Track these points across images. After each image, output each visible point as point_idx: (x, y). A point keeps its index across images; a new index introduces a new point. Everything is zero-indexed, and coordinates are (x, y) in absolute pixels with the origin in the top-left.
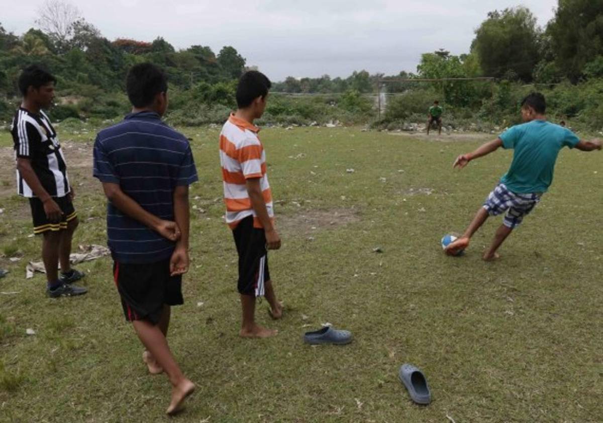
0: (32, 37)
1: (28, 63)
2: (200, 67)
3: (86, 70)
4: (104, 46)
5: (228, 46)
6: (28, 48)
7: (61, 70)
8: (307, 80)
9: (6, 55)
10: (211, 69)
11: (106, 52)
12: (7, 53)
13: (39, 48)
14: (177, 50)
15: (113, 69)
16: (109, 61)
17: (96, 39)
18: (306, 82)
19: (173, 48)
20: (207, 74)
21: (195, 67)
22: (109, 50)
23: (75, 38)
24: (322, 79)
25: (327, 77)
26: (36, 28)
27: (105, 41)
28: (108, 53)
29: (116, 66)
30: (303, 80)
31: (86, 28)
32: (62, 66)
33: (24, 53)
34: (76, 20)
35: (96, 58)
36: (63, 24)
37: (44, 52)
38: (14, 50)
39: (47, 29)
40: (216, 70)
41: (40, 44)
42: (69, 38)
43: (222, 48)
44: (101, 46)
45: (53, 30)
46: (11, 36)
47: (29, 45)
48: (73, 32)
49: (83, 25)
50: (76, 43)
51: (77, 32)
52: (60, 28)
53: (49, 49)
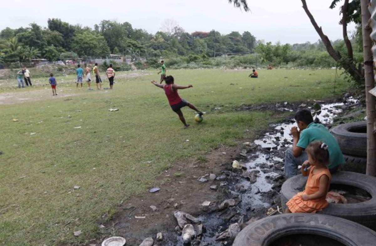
0: (158, 35)
1: (155, 46)
2: (231, 42)
3: (177, 47)
4: (187, 36)
5: (246, 31)
6: (156, 40)
7: (168, 47)
8: (297, 45)
9: (148, 43)
10: (236, 43)
11: (187, 39)
13: (160, 40)
14: (221, 35)
15: (190, 46)
16: (189, 43)
17: (183, 33)
18: (295, 46)
19: (220, 34)
20: (234, 45)
21: (229, 42)
22: (188, 38)
23: (175, 34)
24: (306, 44)
25: (309, 42)
26: (160, 31)
27: (187, 34)
28: (188, 39)
29: (191, 44)
30: (294, 45)
31: (179, 29)
32: (168, 46)
33: (155, 42)
34: (175, 26)
35: (183, 41)
36: (170, 28)
37: (161, 41)
38: (151, 41)
39: (164, 31)
40: (239, 43)
41: (161, 38)
42: (172, 33)
43: (243, 32)
44: (185, 36)
45: (167, 31)
46: (151, 35)
47: (157, 38)
48: (174, 31)
49: (178, 28)
50: (175, 35)
51: (176, 31)
52: (169, 30)
53: (165, 39)
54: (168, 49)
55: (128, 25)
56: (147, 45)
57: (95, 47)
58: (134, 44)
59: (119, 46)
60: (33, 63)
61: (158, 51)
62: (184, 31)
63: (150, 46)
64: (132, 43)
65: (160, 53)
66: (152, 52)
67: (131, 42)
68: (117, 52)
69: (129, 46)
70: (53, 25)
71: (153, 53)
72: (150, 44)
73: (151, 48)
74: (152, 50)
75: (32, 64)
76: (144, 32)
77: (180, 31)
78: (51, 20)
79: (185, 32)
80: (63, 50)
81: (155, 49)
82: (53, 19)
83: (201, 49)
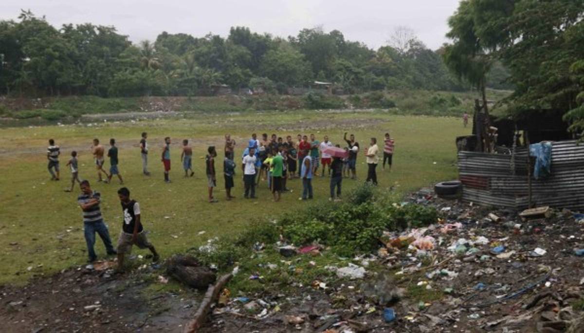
0: (382, 52)
1: (378, 69)
3: (412, 74)
4: (429, 55)
6: (379, 60)
7: (397, 73)
9: (367, 65)
12: (368, 63)
13: (385, 59)
15: (432, 72)
16: (431, 66)
17: (423, 50)
22: (431, 58)
23: (410, 51)
26: (385, 45)
27: (430, 51)
28: (430, 60)
29: (433, 69)
31: (417, 44)
32: (399, 71)
33: (377, 62)
34: (411, 38)
35: (421, 64)
36: (403, 42)
37: (388, 62)
38: (371, 61)
39: (394, 45)
41: (387, 56)
42: (406, 50)
44: (426, 55)
45: (397, 45)
46: (372, 51)
47: (381, 57)
48: (409, 47)
49: (416, 41)
50: (410, 53)
51: (411, 47)
52: (402, 45)
53: (393, 60)
54: (397, 76)
55: (339, 35)
56: (365, 67)
57: (294, 71)
58: (348, 67)
59: (325, 69)
60: (213, 90)
61: (382, 77)
62: (425, 46)
63: (370, 70)
64: (344, 65)
65: (385, 82)
66: (373, 79)
67: (344, 63)
68: (323, 78)
69: (340, 70)
70: (236, 37)
71: (375, 81)
72: (370, 66)
73: (371, 72)
74: (373, 76)
75: (212, 92)
76: (362, 46)
77: (418, 47)
78: (235, 28)
79: (425, 49)
80: (251, 73)
81: (378, 75)
82: (238, 28)
83: (450, 78)
